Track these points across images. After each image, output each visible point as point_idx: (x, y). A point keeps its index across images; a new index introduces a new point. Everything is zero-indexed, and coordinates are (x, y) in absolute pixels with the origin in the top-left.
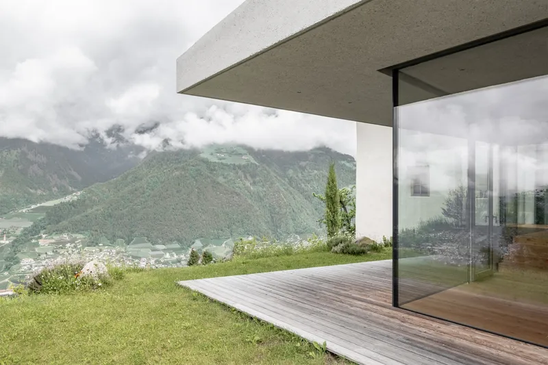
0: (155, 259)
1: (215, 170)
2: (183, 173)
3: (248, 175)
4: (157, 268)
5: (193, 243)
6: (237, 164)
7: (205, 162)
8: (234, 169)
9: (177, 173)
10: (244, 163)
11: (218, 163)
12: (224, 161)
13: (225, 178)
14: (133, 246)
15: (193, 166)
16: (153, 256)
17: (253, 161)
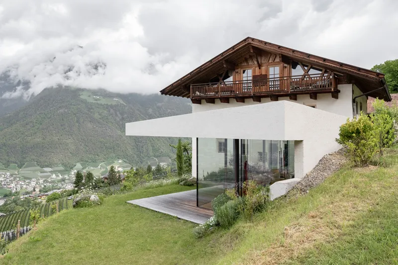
0: (44, 179)
1: (92, 109)
2: (66, 110)
3: (118, 113)
4: (45, 186)
5: (75, 165)
6: (109, 104)
7: (84, 102)
8: (107, 108)
9: (61, 111)
10: (114, 103)
11: (94, 103)
12: (98, 102)
13: (100, 115)
14: (25, 169)
15: (74, 105)
16: (42, 177)
17: (122, 102)
